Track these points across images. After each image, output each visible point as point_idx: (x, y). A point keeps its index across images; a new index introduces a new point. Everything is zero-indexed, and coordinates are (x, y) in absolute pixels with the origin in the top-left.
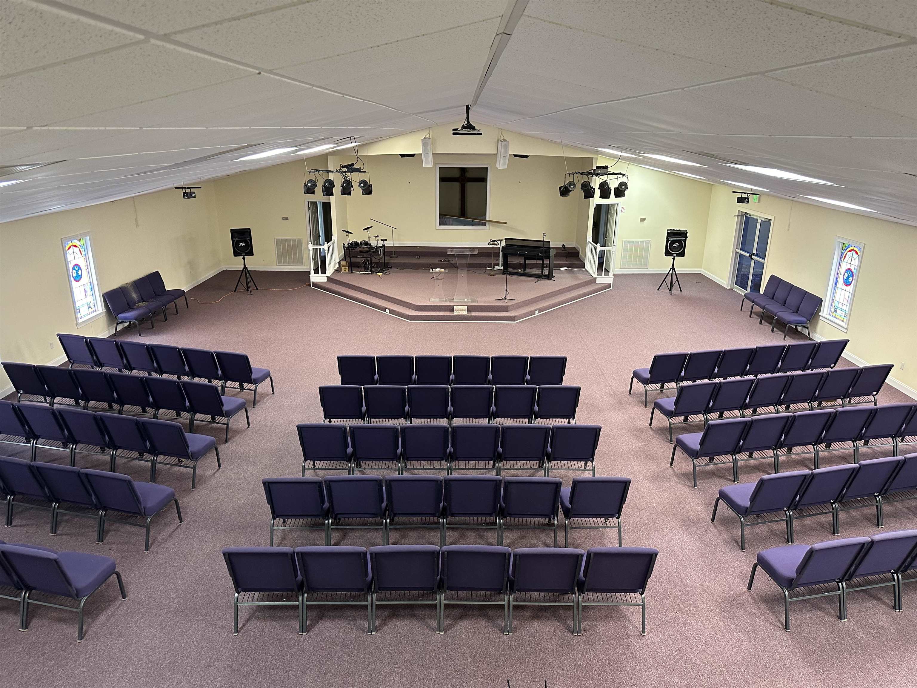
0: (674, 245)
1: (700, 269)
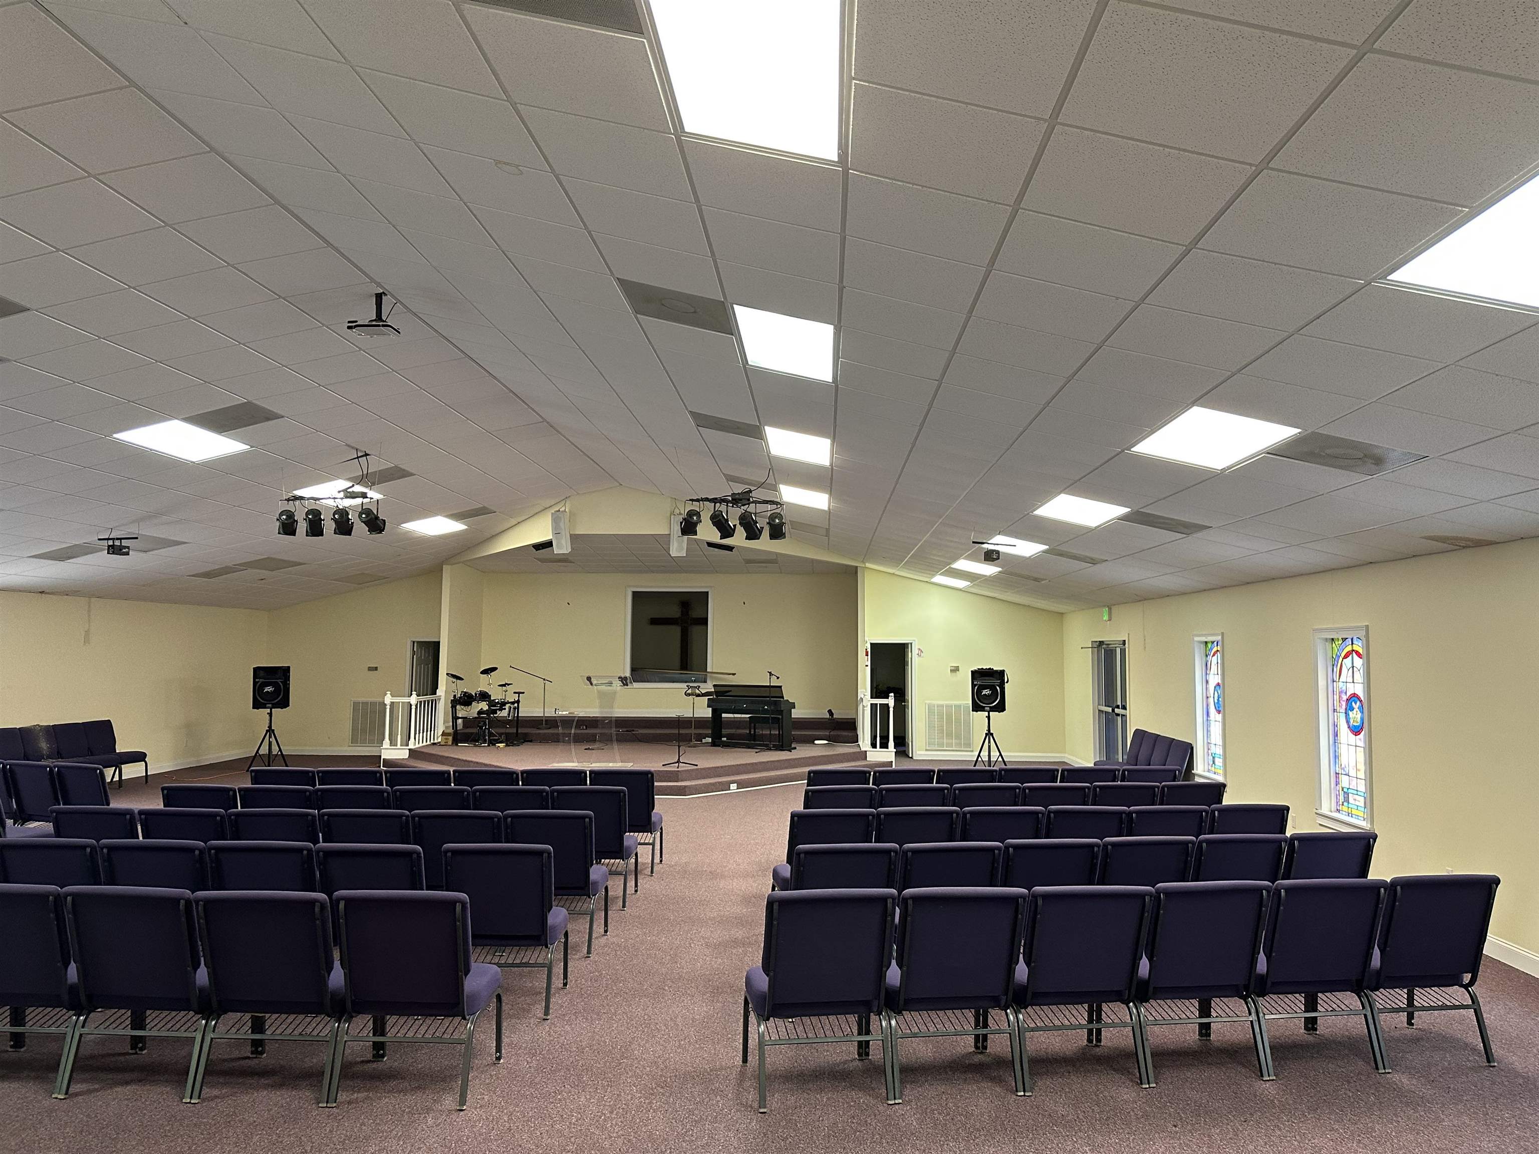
0: (984, 692)
1: (1062, 755)
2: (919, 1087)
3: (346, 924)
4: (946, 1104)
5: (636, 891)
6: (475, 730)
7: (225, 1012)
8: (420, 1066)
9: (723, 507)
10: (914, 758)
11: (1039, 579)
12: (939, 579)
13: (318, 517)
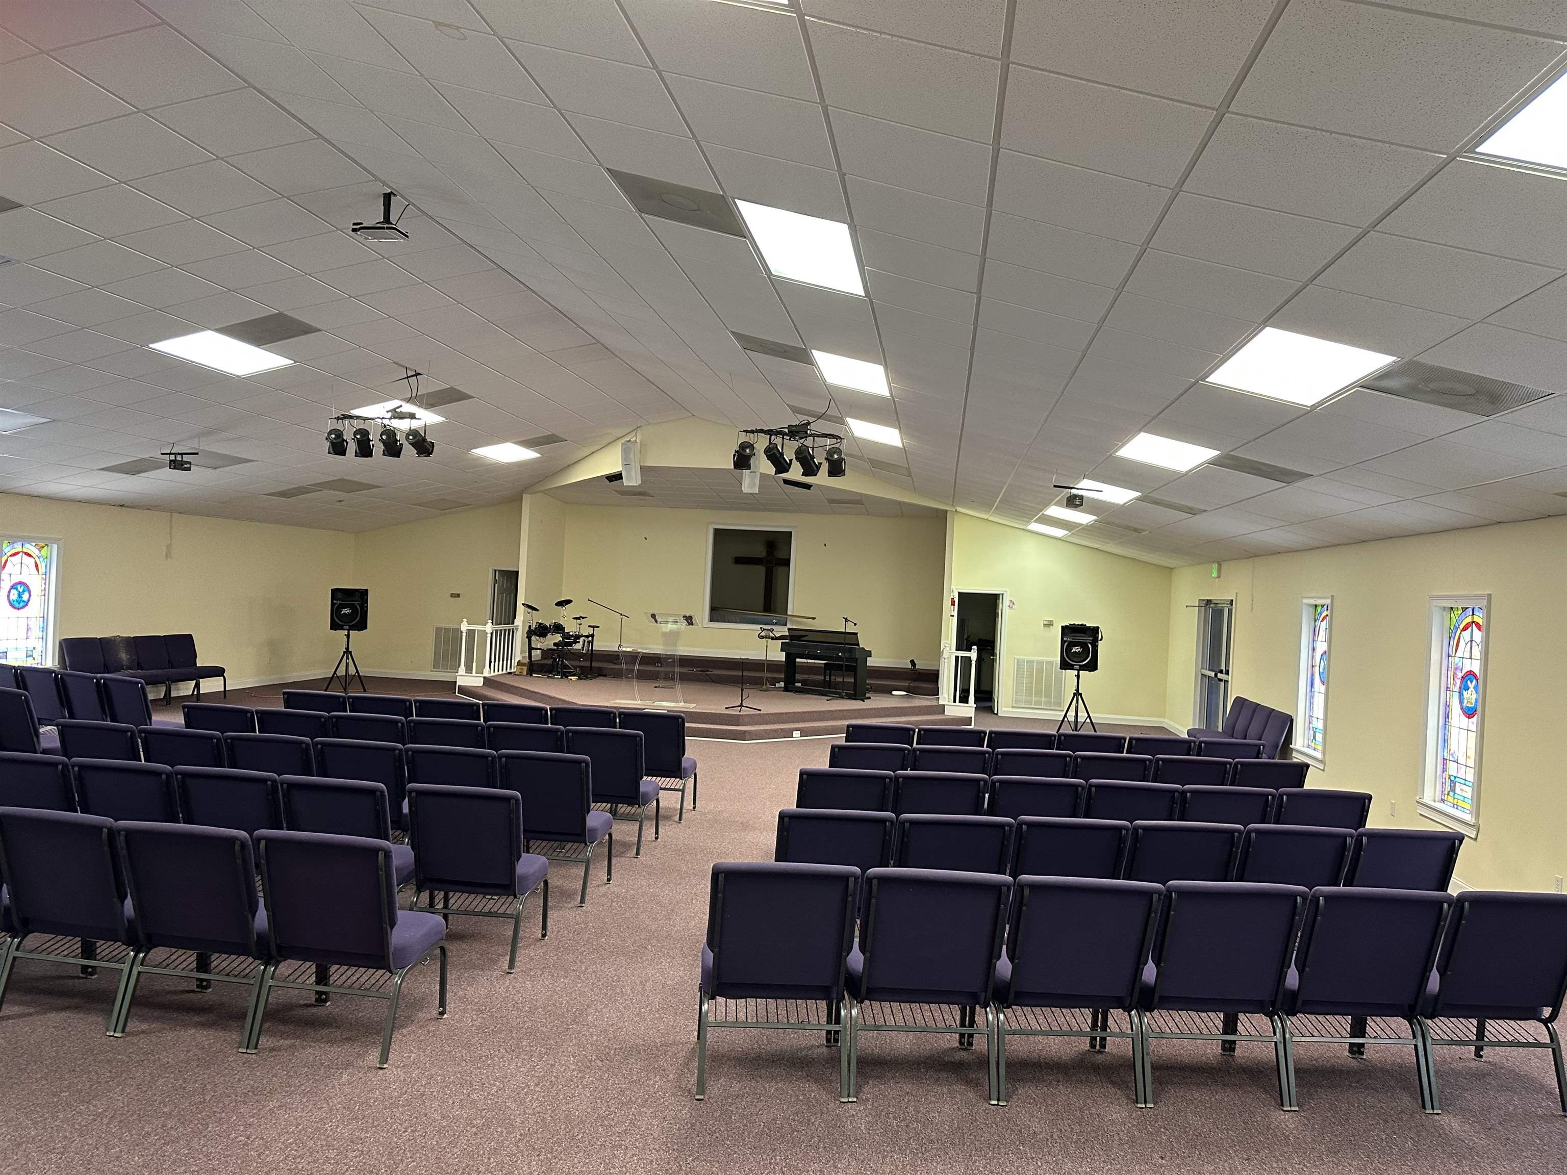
0: (1074, 649)
1: (1162, 720)
2: (882, 1084)
3: (267, 863)
4: (906, 1108)
5: (657, 838)
6: (549, 662)
7: (156, 946)
8: (360, 1014)
9: (778, 440)
10: (999, 715)
11: (1140, 530)
12: (1034, 526)
13: (366, 437)
